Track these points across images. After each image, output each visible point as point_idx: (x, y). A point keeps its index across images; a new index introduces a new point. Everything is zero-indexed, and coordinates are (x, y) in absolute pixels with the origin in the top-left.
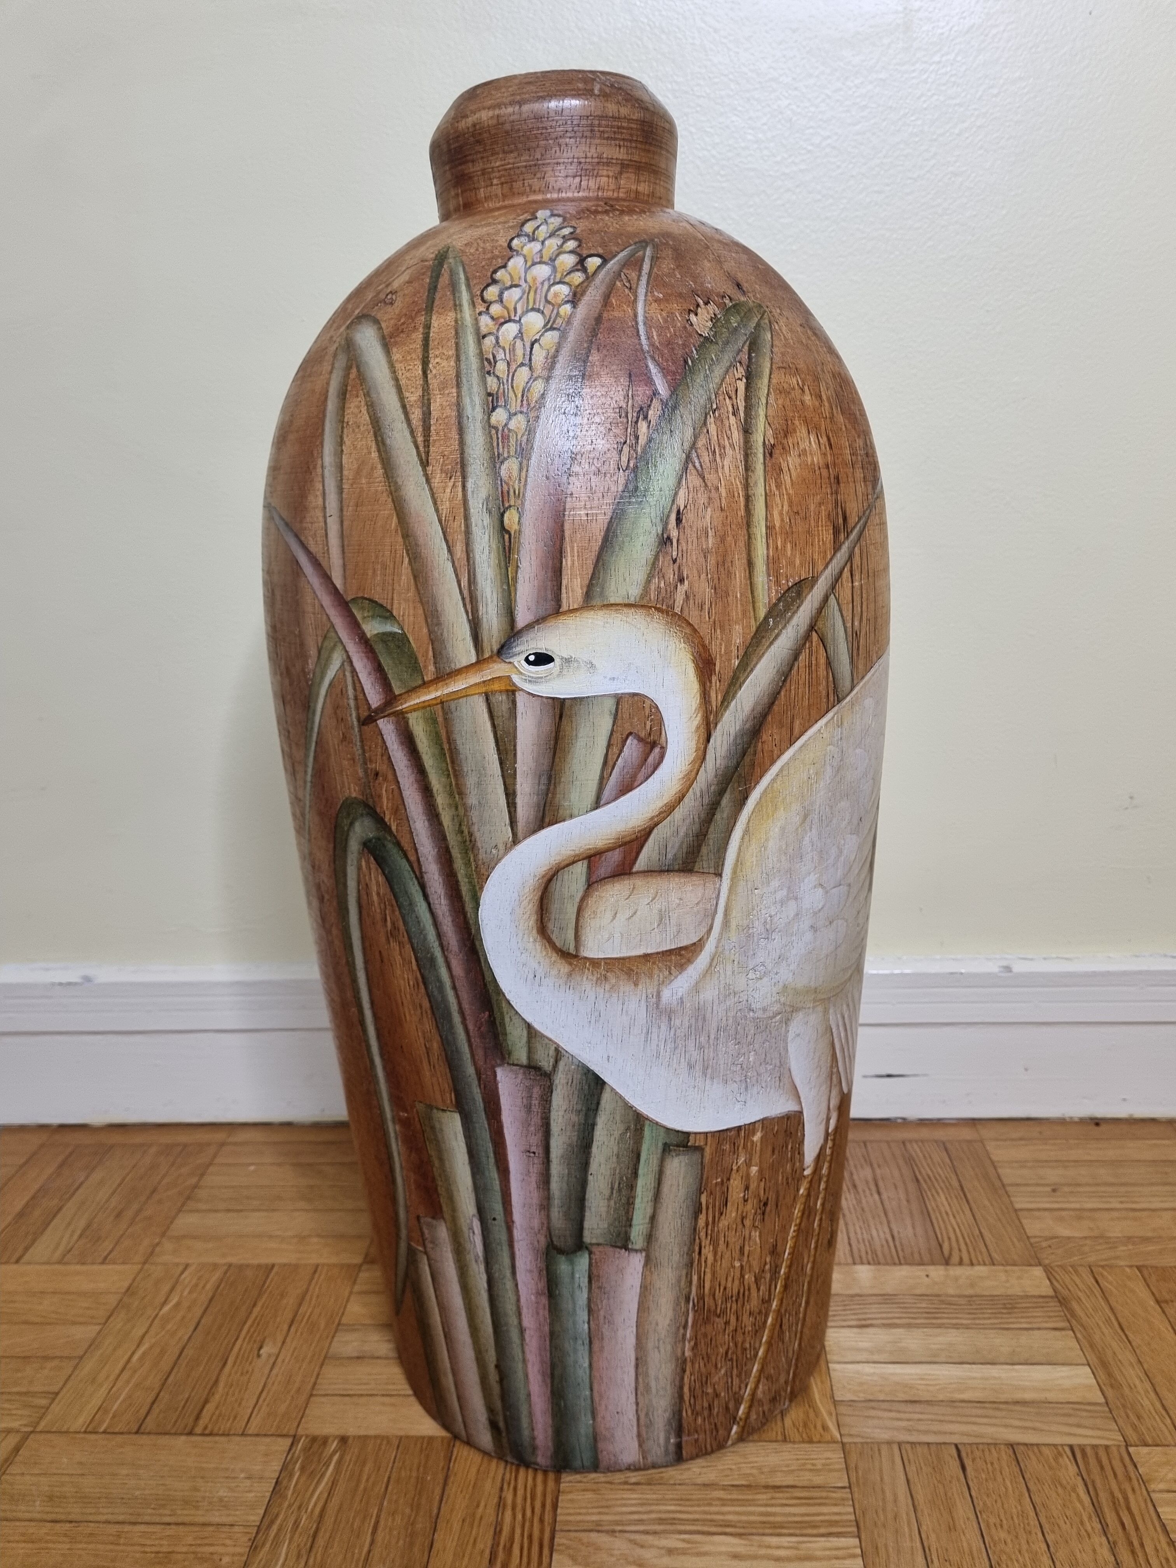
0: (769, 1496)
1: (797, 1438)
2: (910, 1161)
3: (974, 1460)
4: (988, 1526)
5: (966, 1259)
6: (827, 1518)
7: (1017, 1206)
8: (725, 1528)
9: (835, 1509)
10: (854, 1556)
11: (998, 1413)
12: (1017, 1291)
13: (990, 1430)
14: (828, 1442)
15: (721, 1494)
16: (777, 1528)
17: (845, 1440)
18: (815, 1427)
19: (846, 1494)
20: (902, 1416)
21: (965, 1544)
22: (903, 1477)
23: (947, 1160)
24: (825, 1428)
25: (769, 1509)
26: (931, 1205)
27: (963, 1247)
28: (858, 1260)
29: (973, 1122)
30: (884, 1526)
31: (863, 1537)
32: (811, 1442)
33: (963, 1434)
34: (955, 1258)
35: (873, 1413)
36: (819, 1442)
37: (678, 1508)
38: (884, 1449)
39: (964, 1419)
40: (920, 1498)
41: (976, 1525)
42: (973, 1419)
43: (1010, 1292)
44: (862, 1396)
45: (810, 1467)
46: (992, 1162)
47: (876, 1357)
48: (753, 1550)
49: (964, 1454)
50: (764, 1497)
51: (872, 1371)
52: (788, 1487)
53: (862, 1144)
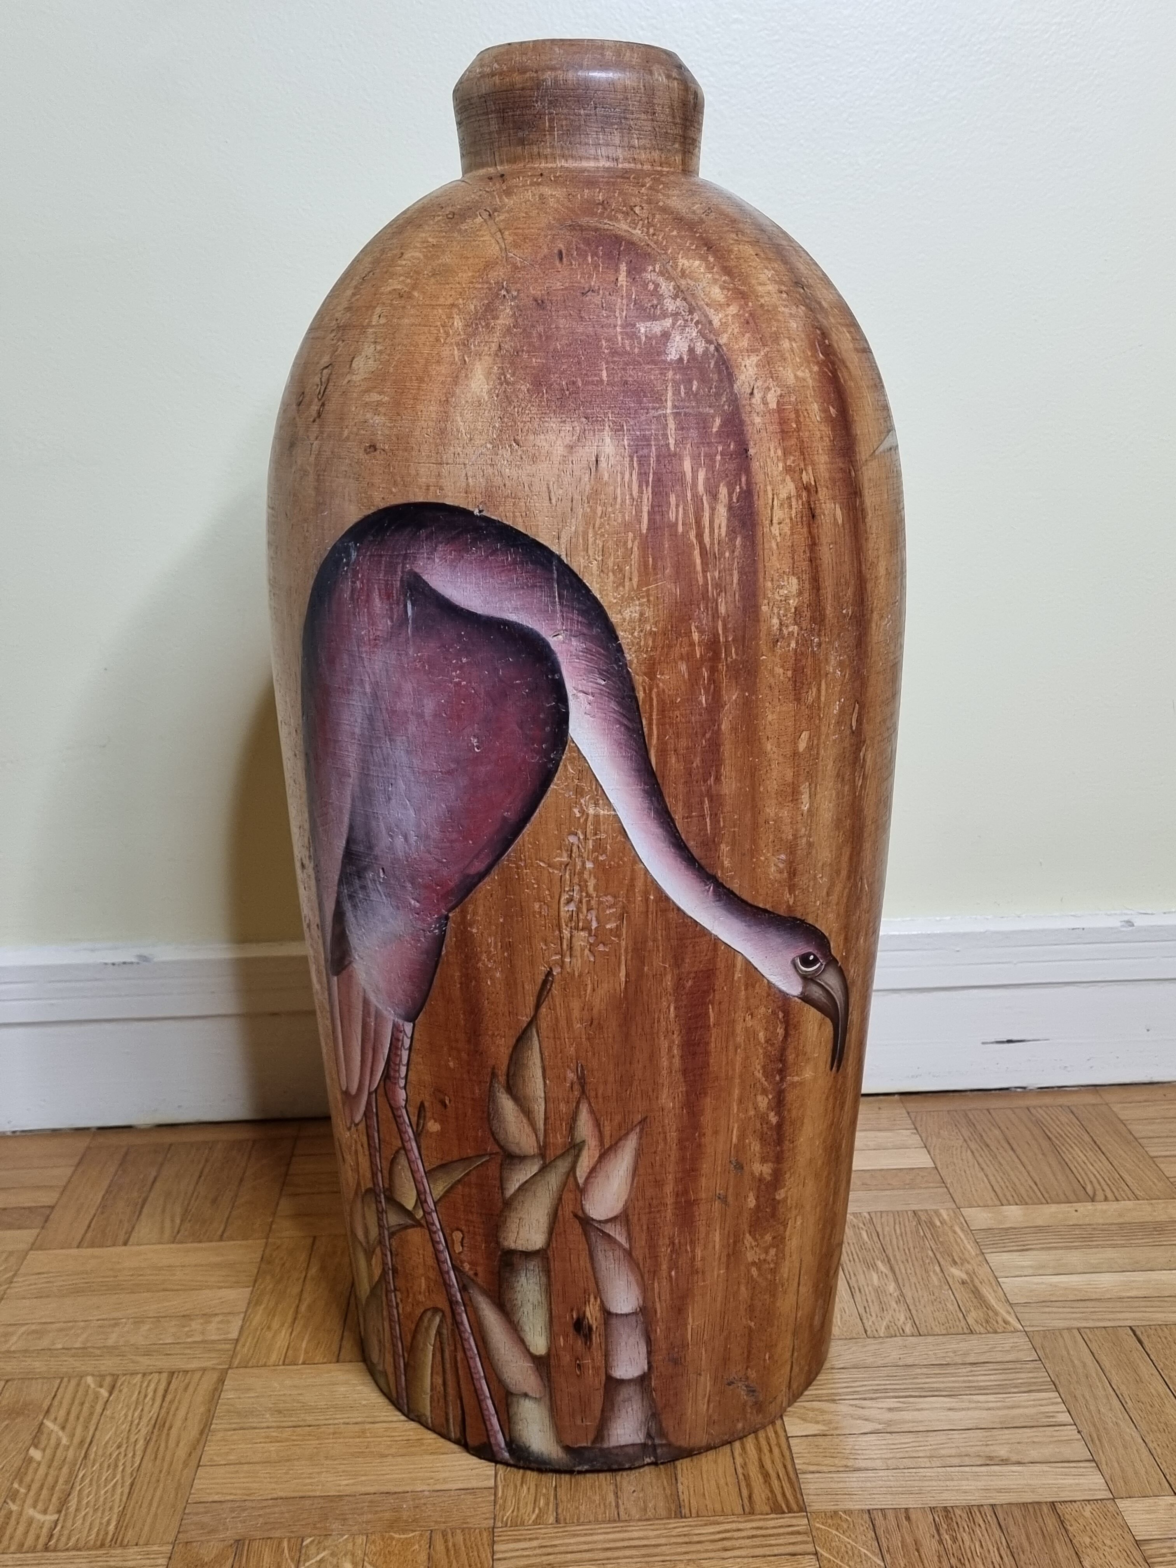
0: (968, 1369)
1: (982, 1330)
2: (1038, 1123)
3: (1148, 1337)
4: (1170, 1378)
5: (1110, 1195)
6: (1025, 1381)
7: (1152, 1154)
8: (935, 1393)
9: (1031, 1375)
10: (1057, 1403)
11: (1165, 1304)
12: (1163, 1218)
13: (1159, 1315)
14: (1012, 1332)
15: (925, 1370)
16: (982, 1390)
17: (1026, 1329)
18: (997, 1322)
19: (1038, 1364)
20: (1077, 1310)
21: (1153, 1391)
22: (1087, 1350)
23: (1075, 1120)
24: (1006, 1322)
25: (970, 1378)
26: (1067, 1157)
27: (1105, 1187)
28: (1004, 1202)
29: (1095, 1088)
30: (1077, 1382)
31: (1061, 1391)
32: (996, 1332)
33: (1134, 1319)
34: (1100, 1195)
35: (1047, 1310)
36: (1003, 1332)
37: (888, 1382)
38: (1066, 1334)
39: (1134, 1310)
40: (1106, 1364)
41: (1159, 1377)
42: (1144, 1309)
43: (1158, 1219)
44: (1035, 1299)
45: (1000, 1349)
46: (1122, 1121)
47: (1041, 1272)
48: (965, 1405)
49: (1138, 1333)
50: (964, 1370)
51: (1040, 1281)
52: (984, 1363)
53: (986, 1112)
